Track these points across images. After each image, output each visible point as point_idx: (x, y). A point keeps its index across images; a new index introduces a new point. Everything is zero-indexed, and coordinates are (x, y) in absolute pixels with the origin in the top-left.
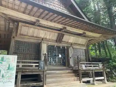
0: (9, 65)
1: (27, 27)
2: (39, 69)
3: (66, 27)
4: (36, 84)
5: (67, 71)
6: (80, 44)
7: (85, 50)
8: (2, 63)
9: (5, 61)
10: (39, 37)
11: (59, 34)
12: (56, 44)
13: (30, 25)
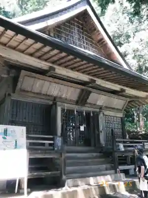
0: (16, 142)
1: (32, 77)
2: (54, 149)
3: (95, 79)
4: (50, 173)
5: (95, 154)
6: (114, 109)
7: (121, 118)
8: (5, 138)
9: (9, 136)
10: (49, 96)
11: (82, 90)
12: (76, 108)
13: (38, 76)
